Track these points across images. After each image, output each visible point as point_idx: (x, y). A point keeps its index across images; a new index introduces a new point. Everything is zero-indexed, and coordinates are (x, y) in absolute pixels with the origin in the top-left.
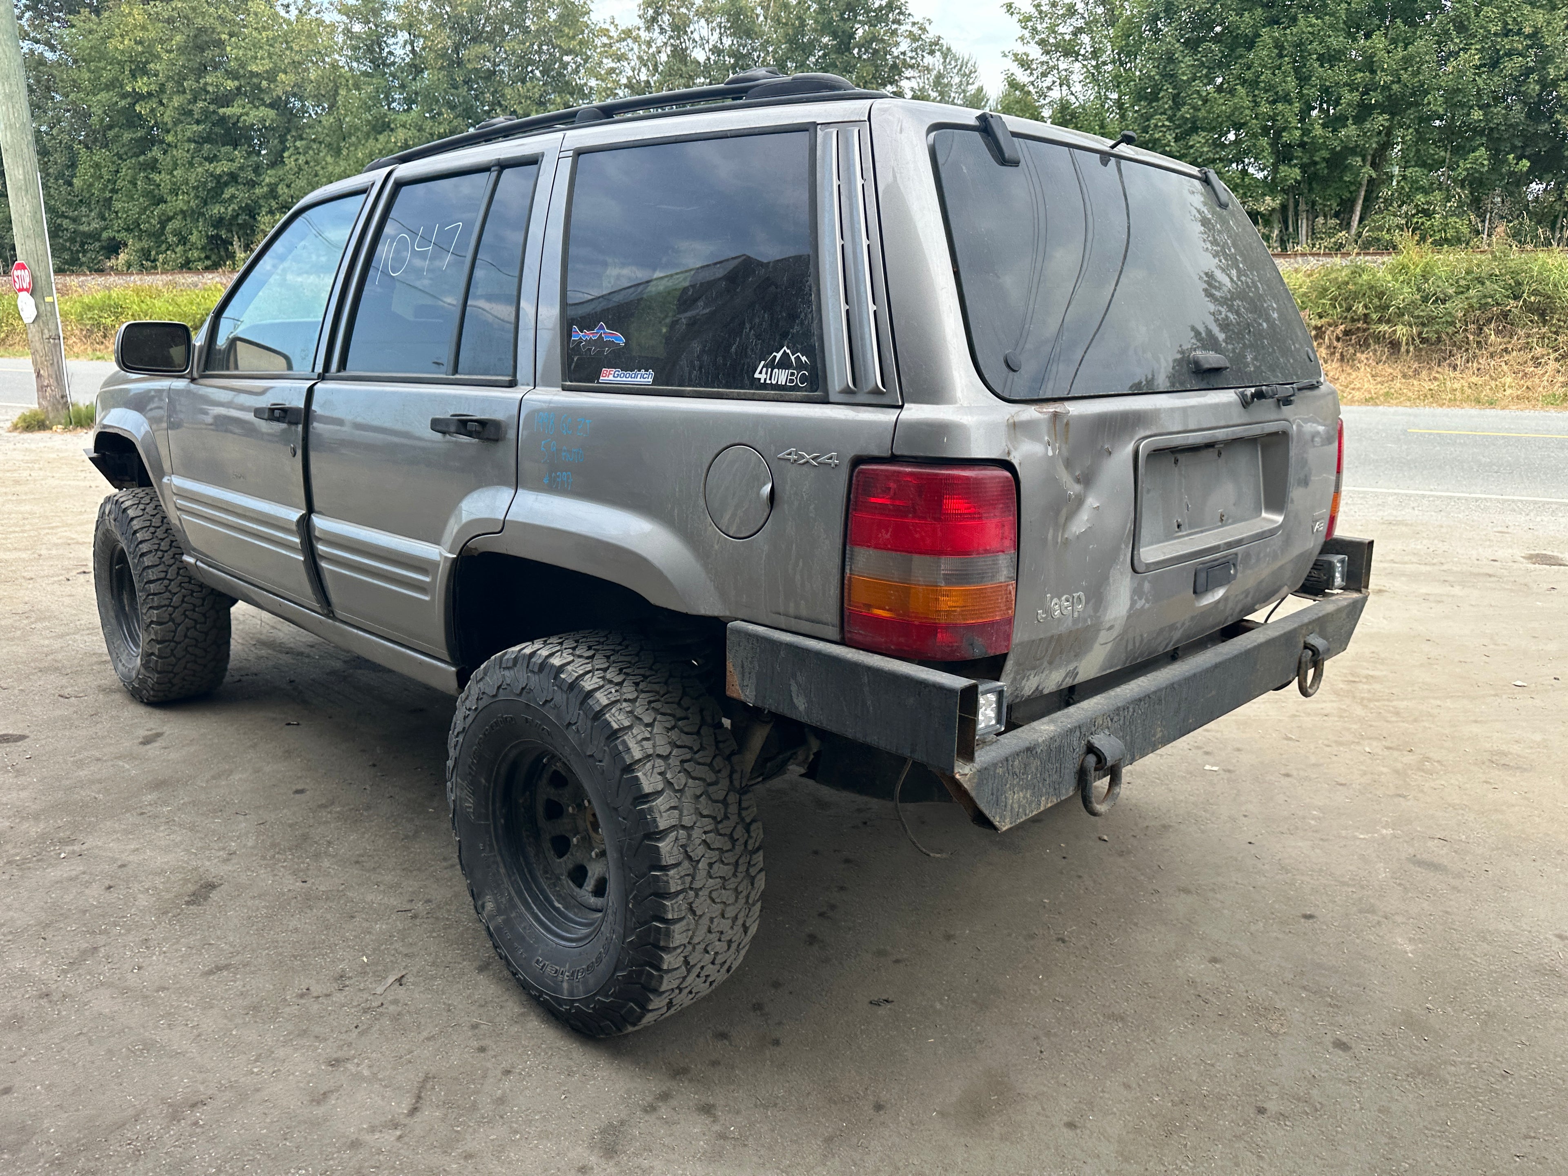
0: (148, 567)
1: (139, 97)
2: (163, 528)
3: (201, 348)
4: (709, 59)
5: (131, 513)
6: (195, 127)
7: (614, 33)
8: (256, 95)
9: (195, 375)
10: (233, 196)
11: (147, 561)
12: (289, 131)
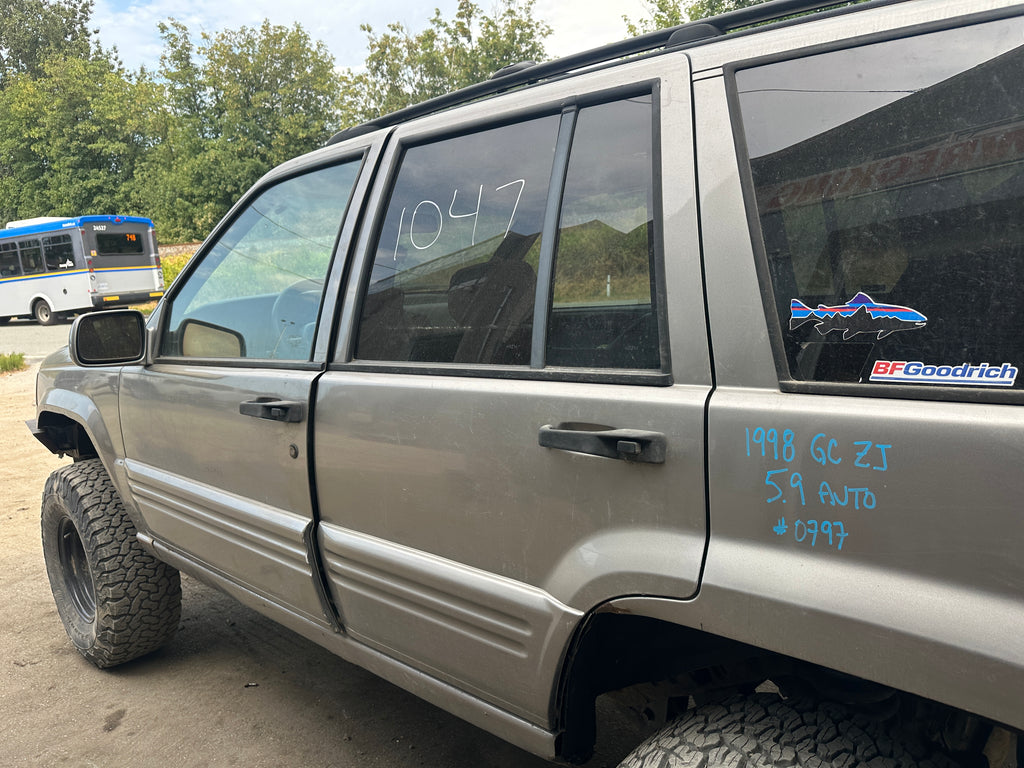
0: (102, 545)
1: (32, 141)
2: (113, 504)
3: (155, 334)
4: (415, 92)
5: (81, 491)
6: (72, 158)
7: (351, 79)
8: (112, 135)
9: (150, 360)
10: (100, 202)
11: (100, 539)
12: (135, 156)
